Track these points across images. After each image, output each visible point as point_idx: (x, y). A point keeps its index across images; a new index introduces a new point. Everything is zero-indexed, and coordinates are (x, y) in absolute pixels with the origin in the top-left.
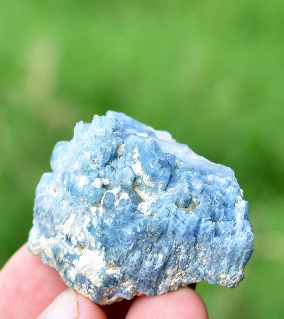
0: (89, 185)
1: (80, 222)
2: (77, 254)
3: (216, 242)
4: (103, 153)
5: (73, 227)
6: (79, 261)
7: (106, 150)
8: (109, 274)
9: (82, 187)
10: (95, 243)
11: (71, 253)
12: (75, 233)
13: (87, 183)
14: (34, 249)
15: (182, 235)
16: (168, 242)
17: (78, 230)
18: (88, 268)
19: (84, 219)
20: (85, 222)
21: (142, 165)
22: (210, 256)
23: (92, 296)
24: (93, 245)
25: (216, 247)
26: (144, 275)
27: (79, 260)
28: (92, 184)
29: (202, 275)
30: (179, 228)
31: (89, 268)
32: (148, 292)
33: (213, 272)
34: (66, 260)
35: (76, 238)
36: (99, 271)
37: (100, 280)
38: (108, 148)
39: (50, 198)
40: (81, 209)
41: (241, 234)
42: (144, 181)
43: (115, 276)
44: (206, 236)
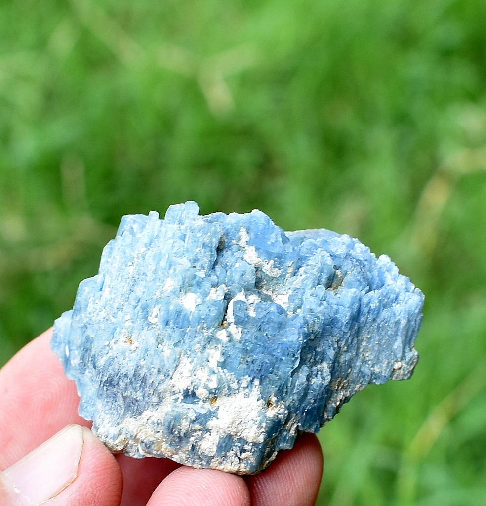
0: (204, 302)
1: (203, 362)
2: (212, 410)
3: (386, 317)
4: (208, 249)
5: (193, 374)
6: (218, 419)
7: (211, 242)
8: (271, 416)
9: (193, 309)
10: (236, 381)
11: (203, 412)
12: (200, 380)
13: (199, 301)
14: (116, 442)
15: (345, 323)
16: (328, 341)
17: (203, 375)
18: (238, 422)
19: (209, 355)
20: (210, 359)
21: (257, 249)
22: (377, 343)
23: (248, 463)
24: (234, 386)
25: (386, 325)
26: (312, 401)
27: (218, 417)
28: (208, 299)
29: (369, 375)
30: (338, 316)
31: (240, 420)
32: (313, 428)
33: (384, 365)
34: (197, 426)
35: (206, 387)
36: (256, 419)
37: (261, 431)
38: (214, 240)
39: (127, 354)
40: (199, 343)
41: (407, 296)
42: (264, 271)
43: (279, 416)
44: (373, 314)
